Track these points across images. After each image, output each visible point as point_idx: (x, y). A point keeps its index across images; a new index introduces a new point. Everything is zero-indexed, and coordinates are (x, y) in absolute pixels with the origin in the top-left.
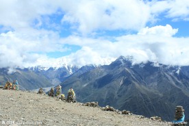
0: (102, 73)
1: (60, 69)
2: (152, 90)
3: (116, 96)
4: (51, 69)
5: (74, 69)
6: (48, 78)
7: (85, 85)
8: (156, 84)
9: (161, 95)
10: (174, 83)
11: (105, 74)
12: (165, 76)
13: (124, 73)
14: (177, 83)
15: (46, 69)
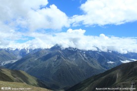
0: (46, 53)
1: (22, 50)
2: (72, 63)
3: (53, 66)
4: (17, 50)
5: (30, 50)
6: (15, 55)
7: (36, 59)
8: (74, 59)
9: (77, 65)
10: (83, 59)
11: (47, 53)
12: (79, 55)
13: (58, 53)
14: (85, 59)
15: (14, 50)
